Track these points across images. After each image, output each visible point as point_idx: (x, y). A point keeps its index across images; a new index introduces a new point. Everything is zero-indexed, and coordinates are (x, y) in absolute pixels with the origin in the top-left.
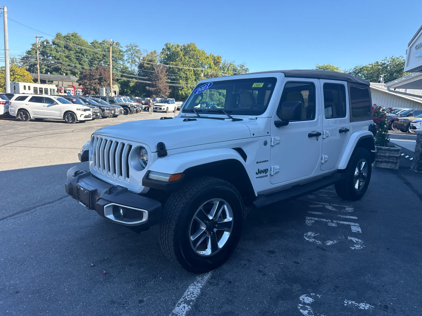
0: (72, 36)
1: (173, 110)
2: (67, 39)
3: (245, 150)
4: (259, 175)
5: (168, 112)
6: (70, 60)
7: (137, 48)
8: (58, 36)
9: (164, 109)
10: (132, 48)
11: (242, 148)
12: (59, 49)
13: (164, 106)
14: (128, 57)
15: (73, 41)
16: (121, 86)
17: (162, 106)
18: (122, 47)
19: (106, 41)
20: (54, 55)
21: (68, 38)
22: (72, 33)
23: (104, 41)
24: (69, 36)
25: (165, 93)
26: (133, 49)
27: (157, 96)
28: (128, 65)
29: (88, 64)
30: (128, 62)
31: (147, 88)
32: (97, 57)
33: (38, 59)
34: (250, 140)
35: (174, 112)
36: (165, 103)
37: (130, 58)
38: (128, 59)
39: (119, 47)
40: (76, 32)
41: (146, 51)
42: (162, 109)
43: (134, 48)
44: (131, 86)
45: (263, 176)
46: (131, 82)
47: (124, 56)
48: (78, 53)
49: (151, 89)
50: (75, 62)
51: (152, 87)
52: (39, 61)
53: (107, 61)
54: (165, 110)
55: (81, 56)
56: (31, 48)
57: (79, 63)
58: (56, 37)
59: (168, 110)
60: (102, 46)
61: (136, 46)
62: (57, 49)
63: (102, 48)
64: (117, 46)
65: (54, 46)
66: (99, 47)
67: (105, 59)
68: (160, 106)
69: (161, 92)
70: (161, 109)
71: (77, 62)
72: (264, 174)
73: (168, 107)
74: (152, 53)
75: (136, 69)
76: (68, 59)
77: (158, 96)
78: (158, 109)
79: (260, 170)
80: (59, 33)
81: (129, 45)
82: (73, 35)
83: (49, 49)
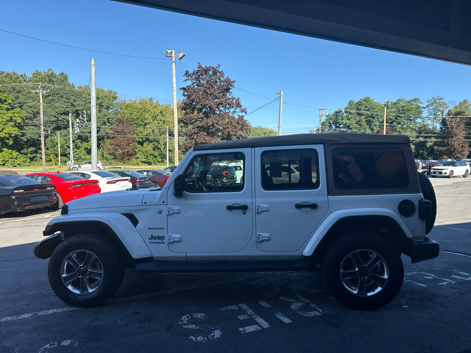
0: (364, 101)
1: (464, 174)
2: (359, 105)
3: (137, 216)
4: (153, 241)
5: (453, 177)
6: (360, 126)
7: (442, 101)
8: (350, 103)
9: (446, 173)
10: (435, 101)
11: (133, 214)
12: (350, 117)
13: (446, 169)
14: (429, 113)
15: (365, 106)
16: (416, 147)
17: (442, 169)
18: (422, 103)
19: (401, 99)
20: (345, 123)
21: (359, 103)
22: (364, 98)
23: (399, 100)
24: (361, 101)
25: (462, 152)
26: (436, 103)
27: (449, 156)
28: (429, 122)
29: (379, 127)
30: (429, 119)
31: (435, 148)
32: (390, 118)
33: (320, 129)
34: (142, 207)
35: (464, 176)
36: (449, 166)
37: (432, 113)
38: (430, 115)
39: (418, 103)
40: (368, 96)
41: (453, 102)
42: (443, 173)
43: (437, 101)
44: (428, 146)
45: (158, 242)
46: (428, 142)
47: (423, 112)
48: (369, 117)
49: (440, 148)
50: (365, 127)
51: (444, 146)
52: (321, 131)
53: (400, 121)
54: (447, 175)
55: (372, 120)
56: (325, 119)
57: (369, 127)
58: (348, 105)
59: (454, 175)
60: (396, 106)
61: (440, 99)
62: (349, 116)
63: (395, 108)
64: (415, 103)
65: (346, 114)
66: (392, 108)
67: (398, 119)
68: (441, 170)
69: (455, 151)
70: (441, 173)
71: (368, 126)
72: (160, 241)
73: (453, 171)
74: (460, 103)
75: (438, 126)
76: (358, 125)
77: (452, 157)
78: (437, 173)
79: (153, 236)
80: (352, 101)
81: (431, 99)
82: (366, 100)
83: (341, 117)
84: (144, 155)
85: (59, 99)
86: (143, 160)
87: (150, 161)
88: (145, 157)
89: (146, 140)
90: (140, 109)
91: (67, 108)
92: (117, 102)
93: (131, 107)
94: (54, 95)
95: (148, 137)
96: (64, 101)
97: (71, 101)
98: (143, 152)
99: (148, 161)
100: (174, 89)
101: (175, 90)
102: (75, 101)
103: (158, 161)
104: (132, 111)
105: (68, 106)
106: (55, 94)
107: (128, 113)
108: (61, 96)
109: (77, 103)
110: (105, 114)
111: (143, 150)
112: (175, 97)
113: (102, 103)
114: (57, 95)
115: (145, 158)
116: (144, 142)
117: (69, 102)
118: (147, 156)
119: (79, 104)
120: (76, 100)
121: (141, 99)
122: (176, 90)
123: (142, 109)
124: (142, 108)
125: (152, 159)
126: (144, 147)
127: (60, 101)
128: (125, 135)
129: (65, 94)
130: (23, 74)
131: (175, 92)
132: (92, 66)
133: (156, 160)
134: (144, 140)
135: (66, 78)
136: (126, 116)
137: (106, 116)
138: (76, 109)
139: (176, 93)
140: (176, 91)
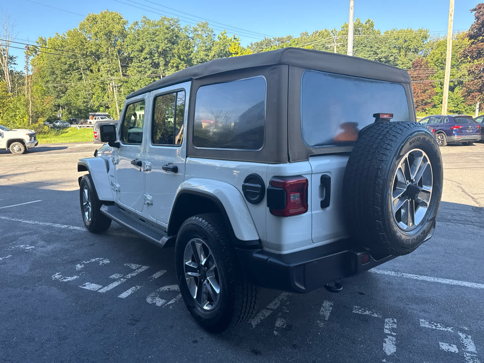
4: (112, 187)
11: (108, 161)
45: (114, 189)
79: (112, 183)
84: (453, 103)
85: (362, 49)
86: (452, 110)
87: (460, 110)
88: (455, 105)
89: (458, 83)
90: (455, 46)
91: (369, 57)
92: (428, 41)
93: (443, 45)
94: (359, 46)
95: (461, 79)
96: (367, 50)
97: (374, 49)
98: (452, 100)
99: (458, 110)
100: (450, 13)
101: (451, 15)
102: (378, 48)
103: (472, 110)
104: (444, 50)
105: (370, 55)
106: (359, 44)
107: (438, 53)
108: (365, 45)
109: (380, 50)
110: (410, 58)
111: (453, 96)
112: (451, 24)
113: (409, 45)
114: (361, 45)
115: (454, 107)
116: (456, 86)
117: (372, 51)
118: (457, 104)
119: (382, 51)
120: (380, 47)
121: (459, 32)
122: (453, 14)
123: (458, 46)
124: (458, 44)
125: (465, 107)
126: (455, 92)
127: (364, 51)
128: (421, 80)
129: (369, 42)
130: (334, 29)
131: (451, 17)
132: (350, 8)
133: (470, 108)
134: (455, 84)
135: (372, 25)
136: (435, 57)
137: (411, 61)
138: (379, 57)
139: (452, 19)
140: (453, 16)
